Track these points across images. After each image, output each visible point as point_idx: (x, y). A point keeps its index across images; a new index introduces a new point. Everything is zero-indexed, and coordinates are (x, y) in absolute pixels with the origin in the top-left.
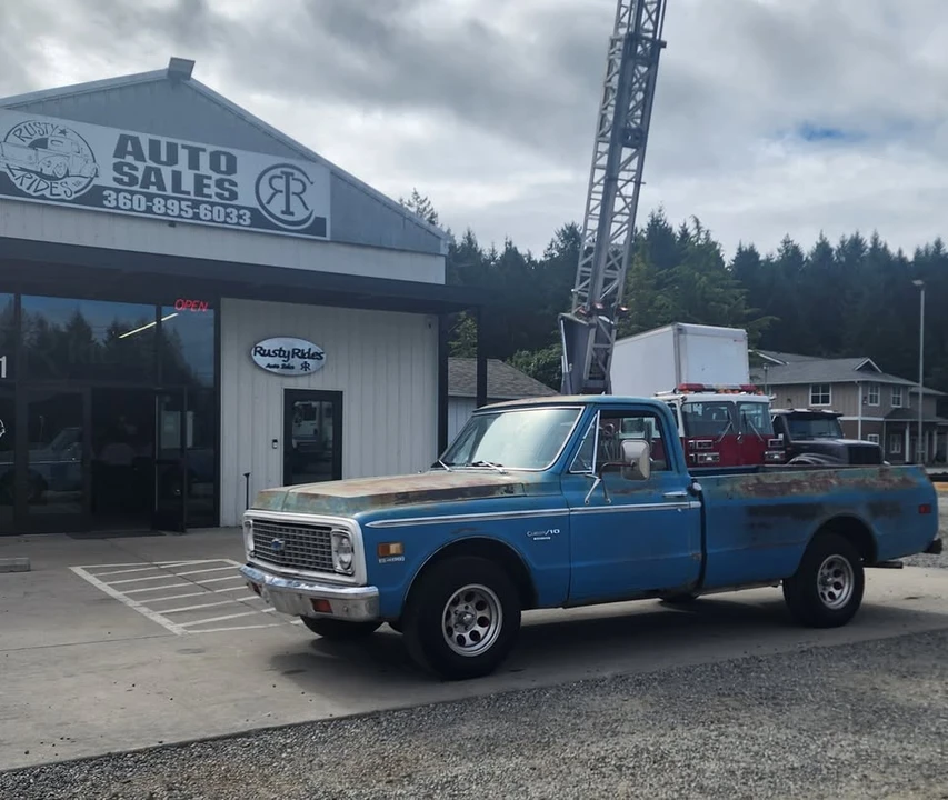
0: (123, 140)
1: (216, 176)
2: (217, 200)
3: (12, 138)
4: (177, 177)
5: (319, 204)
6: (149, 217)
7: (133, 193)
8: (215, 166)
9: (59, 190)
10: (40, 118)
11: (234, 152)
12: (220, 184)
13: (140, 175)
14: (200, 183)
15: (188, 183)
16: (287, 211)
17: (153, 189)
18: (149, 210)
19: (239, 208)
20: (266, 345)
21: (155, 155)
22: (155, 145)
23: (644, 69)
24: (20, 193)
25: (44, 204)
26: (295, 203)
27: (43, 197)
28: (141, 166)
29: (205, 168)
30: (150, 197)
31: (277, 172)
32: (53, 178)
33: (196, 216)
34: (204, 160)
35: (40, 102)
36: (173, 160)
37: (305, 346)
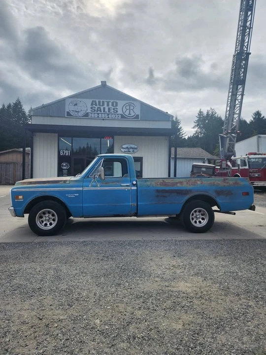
0: (93, 101)
1: (113, 107)
2: (113, 113)
3: (71, 104)
4: (104, 108)
5: (137, 111)
6: (98, 118)
7: (94, 113)
8: (113, 105)
9: (80, 114)
10: (75, 99)
11: (117, 101)
12: (114, 109)
13: (96, 109)
14: (109, 109)
15: (107, 110)
16: (130, 114)
17: (99, 112)
18: (98, 117)
19: (118, 114)
20: (124, 146)
21: (99, 105)
22: (99, 102)
23: (244, 62)
24: (72, 116)
25: (77, 118)
26: (132, 112)
27: (77, 116)
28: (96, 107)
29: (110, 106)
30: (98, 114)
31: (127, 105)
32: (78, 112)
33: (108, 117)
34: (110, 104)
35: (76, 96)
36: (103, 105)
37: (133, 146)
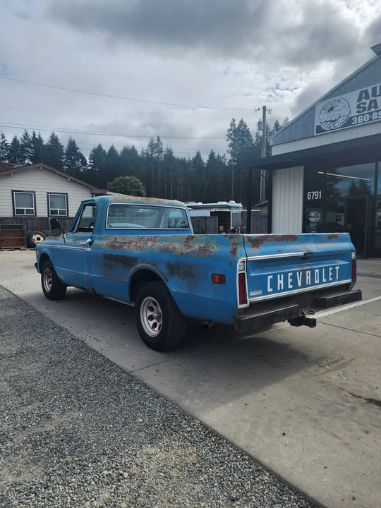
0: (361, 93)
3: (323, 111)
6: (370, 123)
7: (364, 115)
9: (337, 124)
10: (331, 99)
13: (367, 106)
17: (373, 110)
18: (370, 119)
21: (374, 94)
22: (374, 90)
24: (324, 131)
27: (331, 129)
28: (368, 101)
32: (335, 121)
35: (332, 93)
